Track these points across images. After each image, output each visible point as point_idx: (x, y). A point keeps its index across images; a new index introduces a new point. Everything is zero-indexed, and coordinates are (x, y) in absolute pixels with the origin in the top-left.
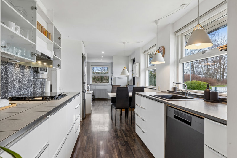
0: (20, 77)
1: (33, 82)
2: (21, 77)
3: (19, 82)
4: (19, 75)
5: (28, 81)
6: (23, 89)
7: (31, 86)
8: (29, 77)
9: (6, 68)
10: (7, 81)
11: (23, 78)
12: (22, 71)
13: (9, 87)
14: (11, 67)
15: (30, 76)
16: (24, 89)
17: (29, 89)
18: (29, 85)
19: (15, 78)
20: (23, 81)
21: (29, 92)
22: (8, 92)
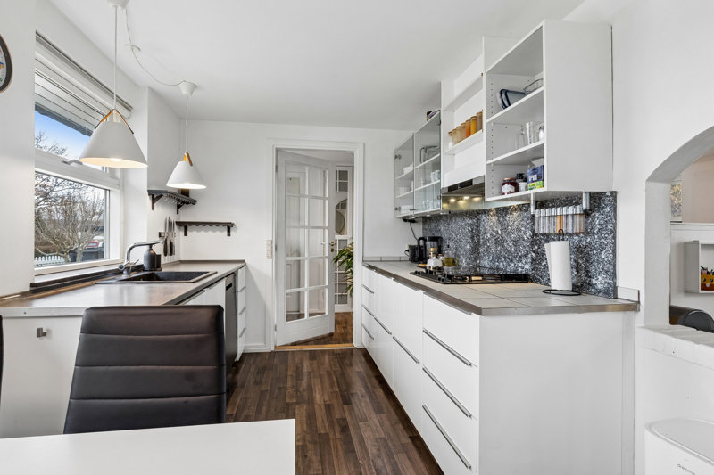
0: (498, 233)
1: (532, 245)
2: (500, 233)
3: (496, 243)
4: (495, 229)
5: (516, 242)
6: (503, 259)
7: (526, 255)
8: (520, 230)
9: (478, 219)
10: (479, 241)
11: (504, 235)
12: (501, 219)
13: (481, 250)
14: (483, 217)
15: (523, 229)
16: (505, 258)
17: (520, 261)
18: (520, 251)
19: (489, 236)
20: (504, 241)
21: (520, 270)
22: (480, 258)
